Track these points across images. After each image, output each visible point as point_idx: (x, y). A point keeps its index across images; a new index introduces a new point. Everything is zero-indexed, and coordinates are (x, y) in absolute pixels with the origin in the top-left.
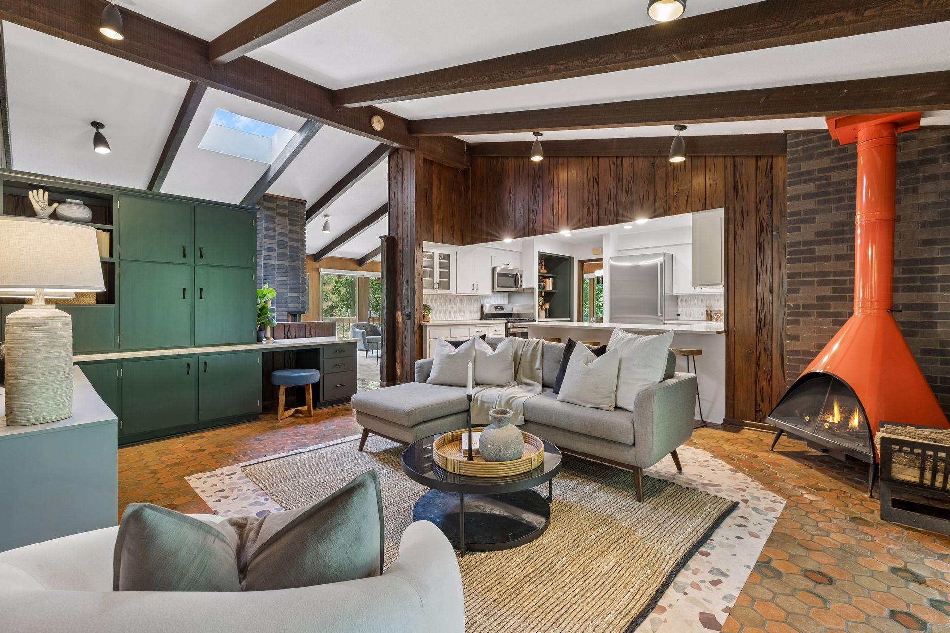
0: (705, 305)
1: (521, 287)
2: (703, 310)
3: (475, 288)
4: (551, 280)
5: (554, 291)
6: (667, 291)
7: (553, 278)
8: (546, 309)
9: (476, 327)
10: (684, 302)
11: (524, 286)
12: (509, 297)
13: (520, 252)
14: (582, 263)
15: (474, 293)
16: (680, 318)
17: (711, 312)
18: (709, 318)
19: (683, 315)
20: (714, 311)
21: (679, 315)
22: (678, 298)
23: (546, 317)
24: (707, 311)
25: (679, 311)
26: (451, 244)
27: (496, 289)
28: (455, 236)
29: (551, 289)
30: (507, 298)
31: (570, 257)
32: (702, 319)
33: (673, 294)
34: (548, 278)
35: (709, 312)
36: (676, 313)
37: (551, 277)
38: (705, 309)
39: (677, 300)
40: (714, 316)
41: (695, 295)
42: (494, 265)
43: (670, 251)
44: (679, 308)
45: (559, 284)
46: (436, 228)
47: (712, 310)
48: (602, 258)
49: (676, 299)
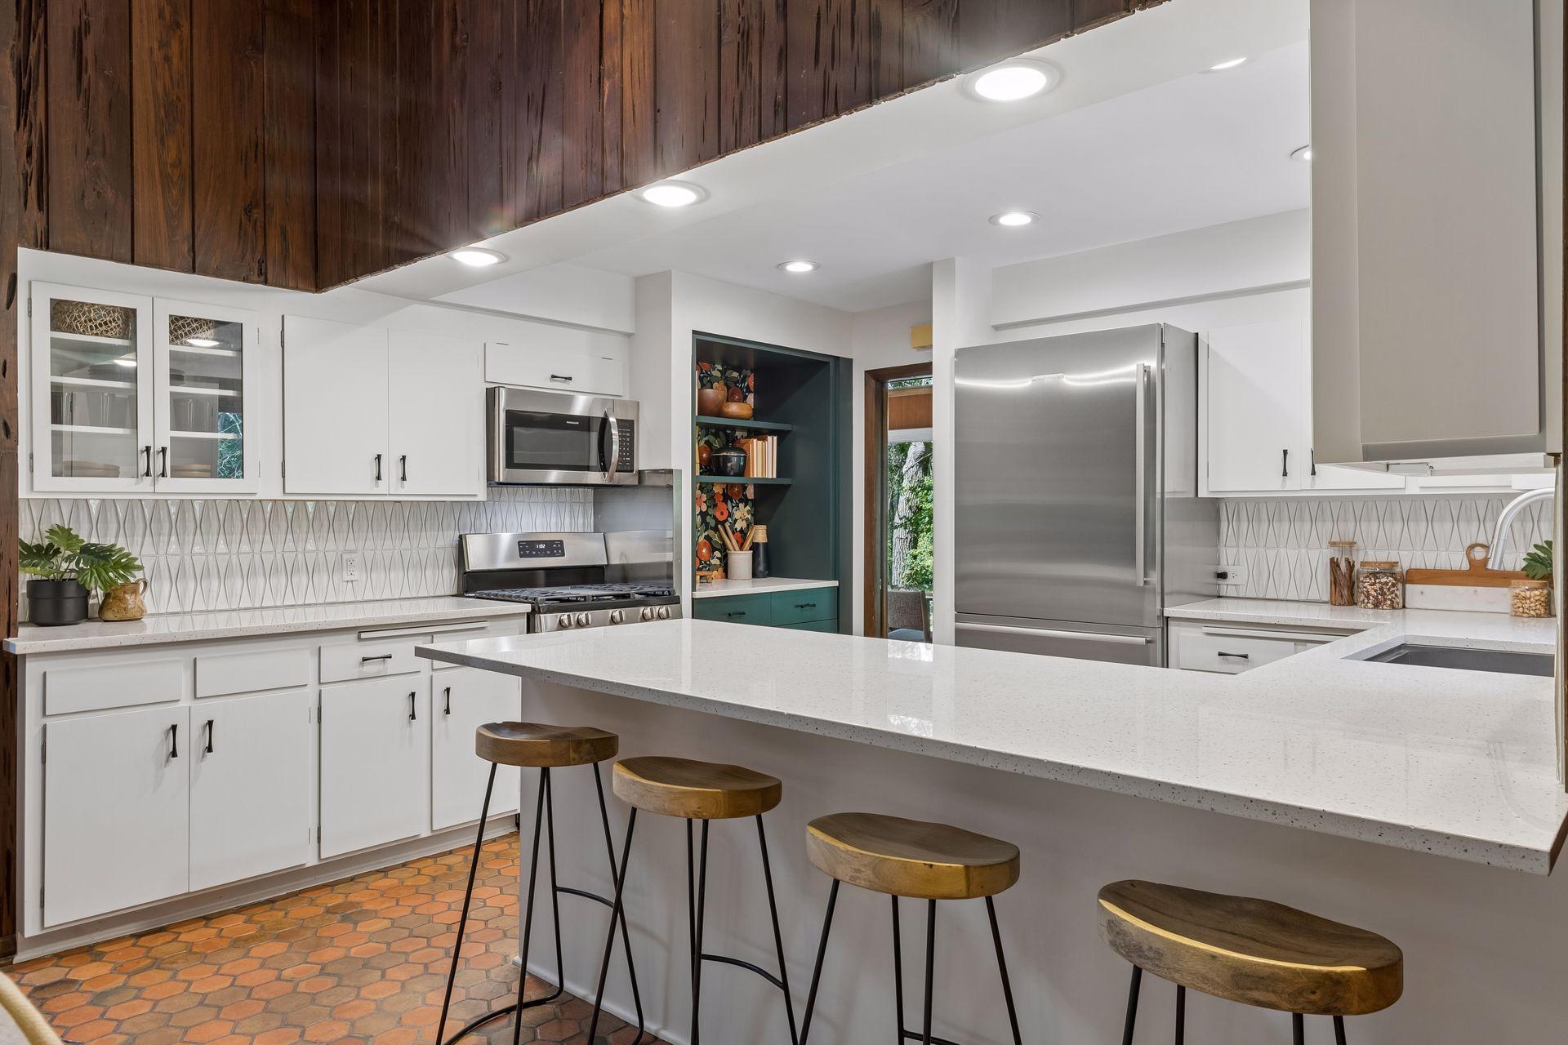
0: (1325, 544)
1: (627, 465)
2: (1320, 558)
3: (391, 469)
4: (772, 442)
5: (785, 481)
6: (1174, 483)
7: (781, 435)
8: (755, 547)
9: (359, 639)
10: (1244, 525)
11: (643, 462)
12: (598, 504)
13: (629, 335)
14: (878, 378)
15: (390, 488)
16: (1226, 588)
17: (1351, 567)
18: (1345, 592)
19: (1239, 578)
20: (1363, 564)
21: (1223, 576)
22: (1218, 512)
23: (755, 575)
24: (1334, 564)
25: (1224, 562)
26: (245, 280)
27: (501, 473)
28: (274, 245)
29: (771, 473)
30: (591, 511)
31: (837, 358)
32: (1314, 596)
33: (1200, 495)
34: (759, 434)
35: (1343, 566)
36: (1212, 569)
37: (772, 432)
38: (1329, 553)
39: (1217, 519)
40: (1368, 586)
41: (1287, 500)
42: (497, 376)
43: (1185, 320)
44: (1223, 550)
45: (803, 454)
46: (149, 201)
47: (1358, 559)
48: (930, 364)
49: (1212, 511)
